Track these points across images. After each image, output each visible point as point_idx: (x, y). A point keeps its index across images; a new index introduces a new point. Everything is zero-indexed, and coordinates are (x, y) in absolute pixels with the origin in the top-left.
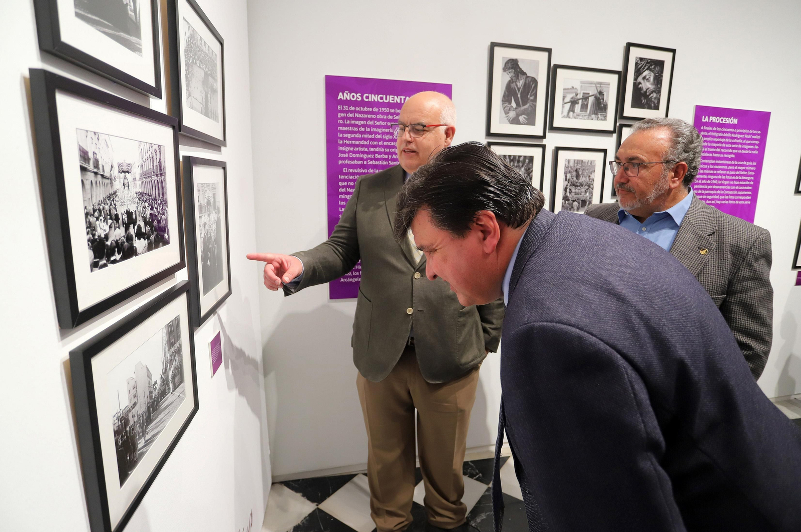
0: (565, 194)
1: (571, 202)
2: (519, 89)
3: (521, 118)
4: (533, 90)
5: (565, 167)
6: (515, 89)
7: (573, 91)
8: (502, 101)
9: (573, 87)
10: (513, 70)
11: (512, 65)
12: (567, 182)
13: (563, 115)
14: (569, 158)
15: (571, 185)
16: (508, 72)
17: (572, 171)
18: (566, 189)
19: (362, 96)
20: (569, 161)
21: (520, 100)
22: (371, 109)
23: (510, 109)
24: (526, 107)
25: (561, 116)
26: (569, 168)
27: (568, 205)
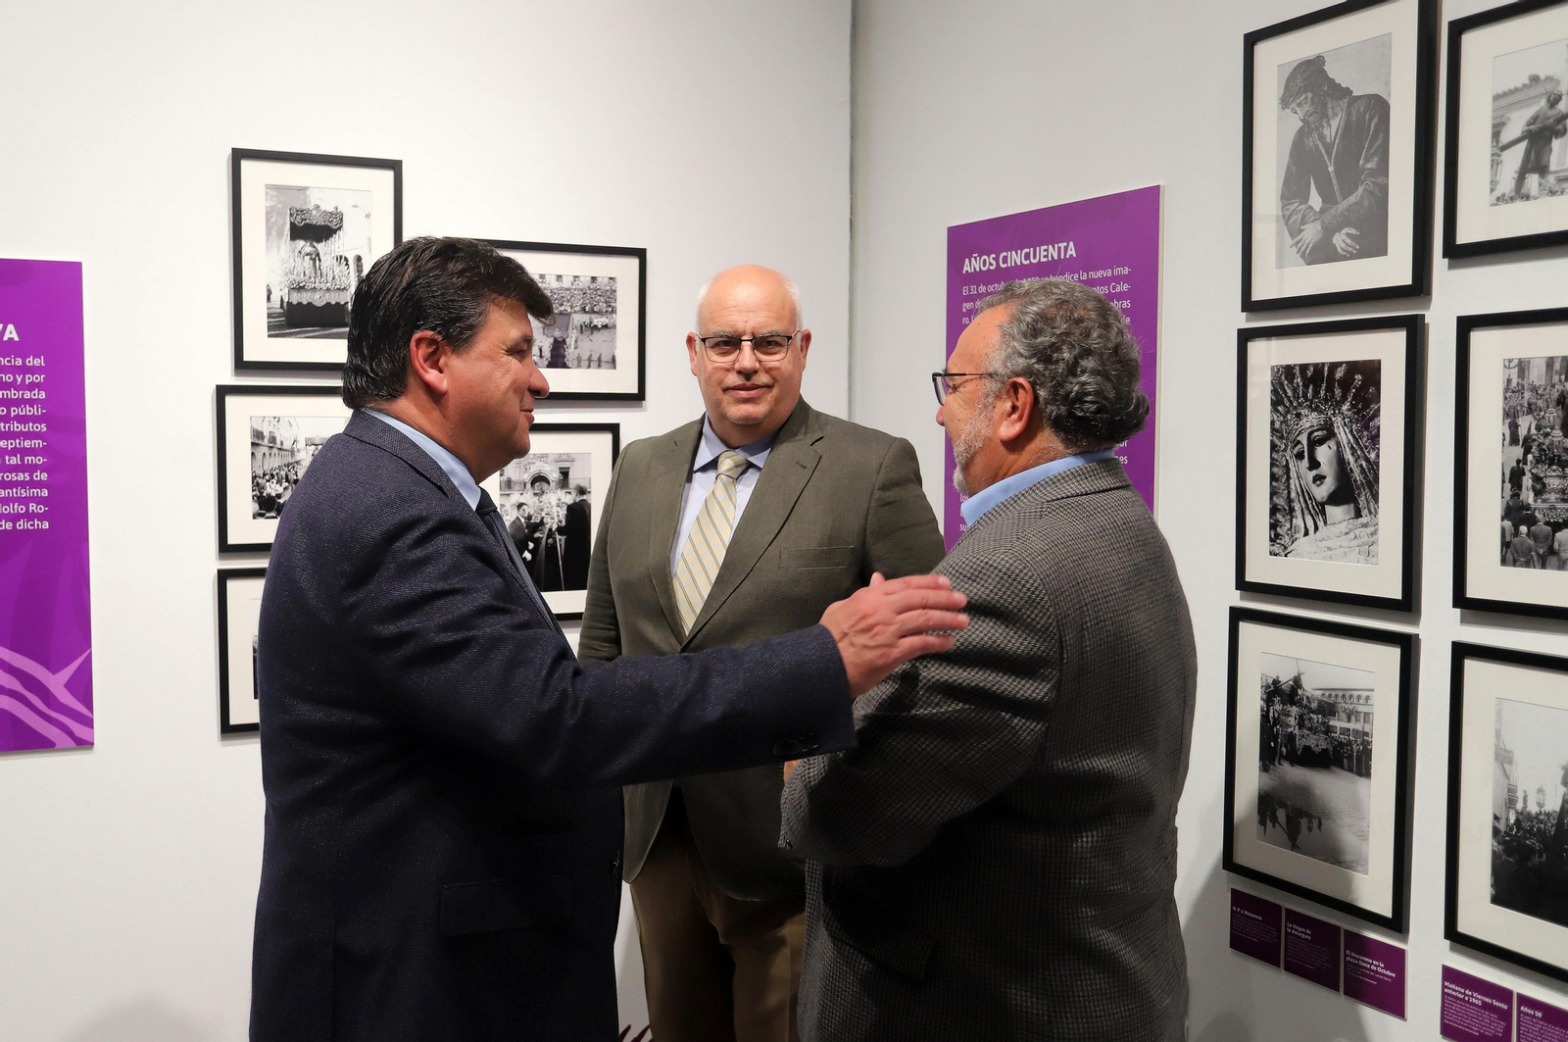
0: (1516, 495)
1: (1542, 528)
2: (1328, 148)
3: (1340, 240)
4: (1375, 137)
5: (1506, 390)
6: (1317, 147)
7: (1539, 89)
8: (1283, 197)
10: (1310, 95)
12: (1518, 451)
13: (1498, 193)
14: (1523, 355)
15: (1538, 461)
16: (1294, 105)
17: (1540, 403)
18: (1515, 477)
19: (996, 259)
20: (1523, 367)
21: (1334, 181)
23: (1303, 217)
24: (1353, 199)
25: (1488, 198)
26: (1527, 395)
27: (1531, 542)
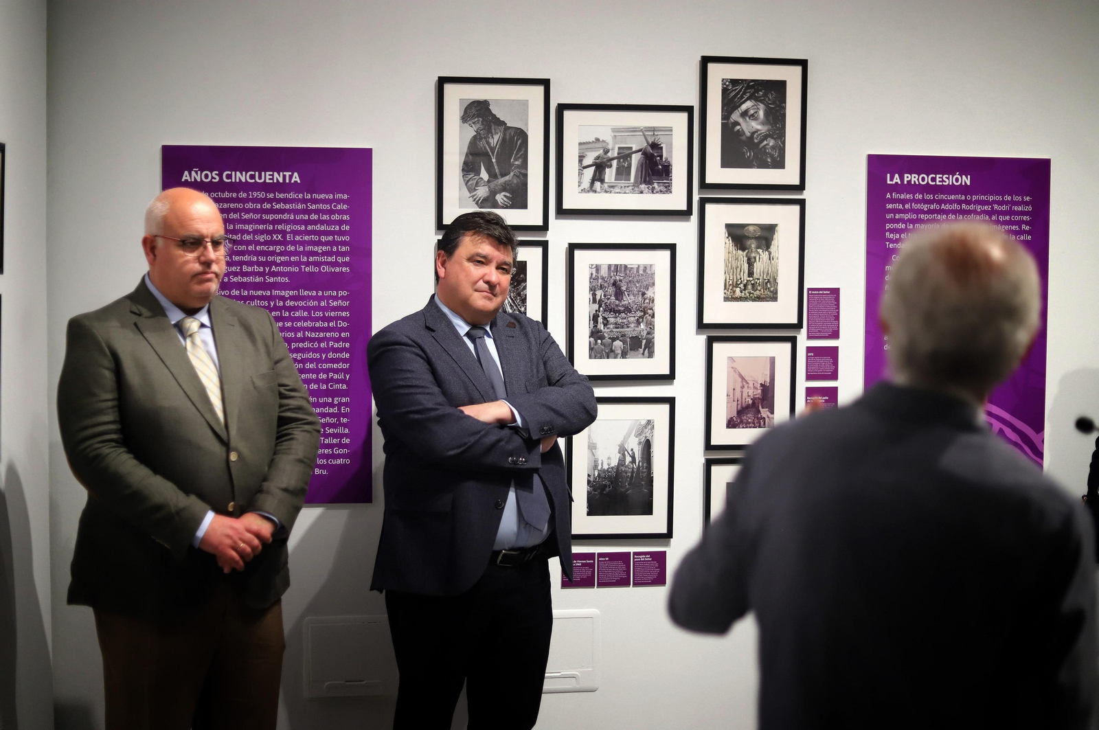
0: (595, 326)
1: (607, 340)
2: (492, 149)
3: (500, 198)
4: (520, 149)
5: (591, 278)
6: (485, 148)
7: (599, 145)
8: (463, 170)
9: (598, 140)
10: (481, 119)
11: (478, 111)
12: (596, 306)
13: (582, 187)
14: (598, 263)
15: (605, 310)
16: (470, 122)
17: (605, 285)
18: (595, 318)
19: (220, 175)
20: (598, 268)
21: (496, 167)
22: (234, 195)
23: (477, 183)
24: (507, 178)
25: (578, 189)
26: (600, 281)
27: (603, 347)
